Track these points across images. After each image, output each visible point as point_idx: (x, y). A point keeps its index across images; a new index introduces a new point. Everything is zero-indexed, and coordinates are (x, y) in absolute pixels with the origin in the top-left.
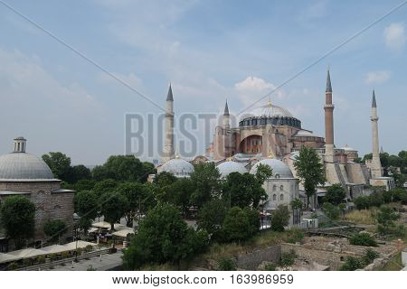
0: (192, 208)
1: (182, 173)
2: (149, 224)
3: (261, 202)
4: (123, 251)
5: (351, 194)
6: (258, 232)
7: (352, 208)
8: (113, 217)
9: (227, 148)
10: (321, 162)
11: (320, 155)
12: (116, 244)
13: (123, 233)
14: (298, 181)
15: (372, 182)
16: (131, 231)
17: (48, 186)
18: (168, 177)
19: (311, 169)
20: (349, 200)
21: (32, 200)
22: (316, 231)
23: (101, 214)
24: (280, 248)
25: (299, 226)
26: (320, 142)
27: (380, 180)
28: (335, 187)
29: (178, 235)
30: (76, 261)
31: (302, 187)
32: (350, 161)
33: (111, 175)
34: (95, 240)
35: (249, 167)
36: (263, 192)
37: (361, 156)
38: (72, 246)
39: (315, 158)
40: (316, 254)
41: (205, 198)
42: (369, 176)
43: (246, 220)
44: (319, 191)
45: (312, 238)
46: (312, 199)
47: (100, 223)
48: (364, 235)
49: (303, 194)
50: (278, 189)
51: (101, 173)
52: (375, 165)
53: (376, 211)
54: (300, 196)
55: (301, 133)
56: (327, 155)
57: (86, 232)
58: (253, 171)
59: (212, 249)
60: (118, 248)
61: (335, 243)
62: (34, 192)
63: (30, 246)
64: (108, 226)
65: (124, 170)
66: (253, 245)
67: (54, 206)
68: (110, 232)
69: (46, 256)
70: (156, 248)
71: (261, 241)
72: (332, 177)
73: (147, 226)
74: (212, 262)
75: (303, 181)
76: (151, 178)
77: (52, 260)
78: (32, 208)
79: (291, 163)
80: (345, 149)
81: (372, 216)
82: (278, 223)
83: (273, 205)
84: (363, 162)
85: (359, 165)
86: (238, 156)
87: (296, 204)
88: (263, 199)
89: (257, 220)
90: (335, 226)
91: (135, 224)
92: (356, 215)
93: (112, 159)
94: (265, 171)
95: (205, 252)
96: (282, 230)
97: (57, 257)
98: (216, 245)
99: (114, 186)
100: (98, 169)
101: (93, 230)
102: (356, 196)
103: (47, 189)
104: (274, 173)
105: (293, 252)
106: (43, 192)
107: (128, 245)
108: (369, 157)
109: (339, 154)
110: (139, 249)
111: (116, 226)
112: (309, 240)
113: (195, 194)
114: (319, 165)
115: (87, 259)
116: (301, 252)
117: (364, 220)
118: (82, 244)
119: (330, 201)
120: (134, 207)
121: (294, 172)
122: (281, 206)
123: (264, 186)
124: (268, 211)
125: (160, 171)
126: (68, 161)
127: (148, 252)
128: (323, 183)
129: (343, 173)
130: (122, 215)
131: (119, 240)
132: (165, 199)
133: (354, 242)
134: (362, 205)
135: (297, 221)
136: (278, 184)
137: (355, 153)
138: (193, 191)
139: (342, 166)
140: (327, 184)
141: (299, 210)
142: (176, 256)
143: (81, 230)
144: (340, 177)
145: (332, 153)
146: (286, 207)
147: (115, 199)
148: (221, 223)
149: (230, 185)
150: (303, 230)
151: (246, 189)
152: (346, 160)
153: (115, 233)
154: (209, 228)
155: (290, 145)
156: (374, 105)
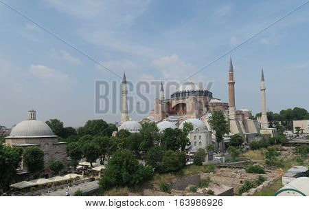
0: (141, 152)
1: (134, 130)
2: (114, 163)
3: (186, 147)
4: (99, 179)
5: (247, 140)
6: (185, 166)
7: (248, 149)
8: (91, 159)
9: (163, 112)
10: (226, 120)
11: (225, 115)
12: (94, 175)
13: (99, 168)
14: (211, 133)
15: (262, 132)
16: (103, 167)
17: (51, 140)
18: (125, 133)
19: (220, 124)
20: (246, 144)
21: (41, 149)
22: (224, 165)
23: (84, 157)
24: (199, 176)
25: (212, 162)
26: (226, 106)
27: (267, 130)
28: (236, 136)
29: (132, 169)
30: (70, 186)
31: (214, 136)
32: (246, 118)
33: (89, 133)
34: (81, 173)
35: (178, 124)
36: (188, 140)
37: (254, 114)
38: (67, 177)
39: (222, 117)
40: (224, 180)
41: (150, 145)
42: (259, 128)
43: (177, 159)
44: (225, 139)
45: (221, 169)
46: (220, 144)
47: (83, 163)
48: (256, 167)
49: (214, 141)
50: (198, 138)
51: (82, 131)
52: (264, 120)
53: (264, 150)
54: (213, 142)
55: (212, 101)
56: (230, 115)
57: (75, 168)
58: (181, 127)
59: (155, 178)
60: (96, 178)
61: (237, 172)
62: (43, 144)
63: (42, 177)
64: (89, 164)
65: (97, 129)
66: (182, 175)
67: (55, 153)
68: (90, 168)
69: (52, 183)
70: (119, 177)
71: (187, 172)
72: (234, 130)
73: (113, 163)
74: (155, 186)
75: (214, 132)
76: (114, 134)
77: (56, 185)
78: (42, 154)
79: (206, 121)
80: (243, 110)
81: (262, 154)
82: (198, 160)
83: (195, 149)
84: (255, 119)
85: (253, 121)
86: (170, 117)
87: (210, 148)
88: (188, 145)
89: (184, 159)
90: (237, 161)
91: (106, 162)
92: (251, 154)
93: (89, 122)
94: (189, 127)
95: (151, 180)
96: (201, 164)
97: (58, 184)
98: (157, 175)
99: (91, 139)
100: (81, 129)
101: (79, 167)
102: (251, 141)
103: (50, 142)
104: (195, 128)
105: (209, 179)
106: (48, 144)
107: (102, 176)
108: (260, 115)
109: (238, 113)
110: (108, 178)
111: (93, 164)
112: (219, 171)
113: (143, 143)
114: (225, 122)
115: (77, 185)
116: (214, 178)
117: (256, 157)
118: (74, 176)
119: (233, 145)
120: (104, 152)
121: (209, 127)
122: (200, 149)
123: (188, 136)
124: (191, 153)
125: (119, 129)
126: (62, 124)
127: (114, 179)
128: (228, 133)
129: (242, 127)
130: (97, 157)
131: (96, 173)
132: (124, 146)
133: (250, 171)
134: (255, 147)
135: (211, 158)
136: (198, 135)
137: (250, 113)
138: (142, 141)
139: (241, 122)
140: (230, 134)
141: (212, 151)
142: (132, 182)
143: (72, 167)
144: (240, 129)
145: (234, 113)
146: (203, 150)
147: (92, 148)
148: (161, 161)
149: (166, 137)
150: (216, 164)
151: (177, 139)
152: (243, 117)
153: (93, 169)
154: (153, 164)
155: (205, 109)
156: (263, 80)
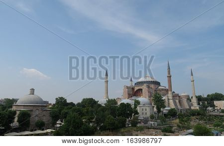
14: (154, 107)
19: (159, 102)
26: (167, 91)
27: (196, 106)
28: (172, 110)
31: (155, 109)
44: (164, 111)
50: (144, 110)
52: (194, 101)
55: (160, 87)
62: (34, 109)
67: (43, 116)
72: (172, 106)
87: (152, 117)
104: (143, 103)
106: (38, 110)
108: (192, 97)
109: (175, 96)
129: (178, 104)
136: (144, 108)
139: (177, 101)
144: (175, 105)
